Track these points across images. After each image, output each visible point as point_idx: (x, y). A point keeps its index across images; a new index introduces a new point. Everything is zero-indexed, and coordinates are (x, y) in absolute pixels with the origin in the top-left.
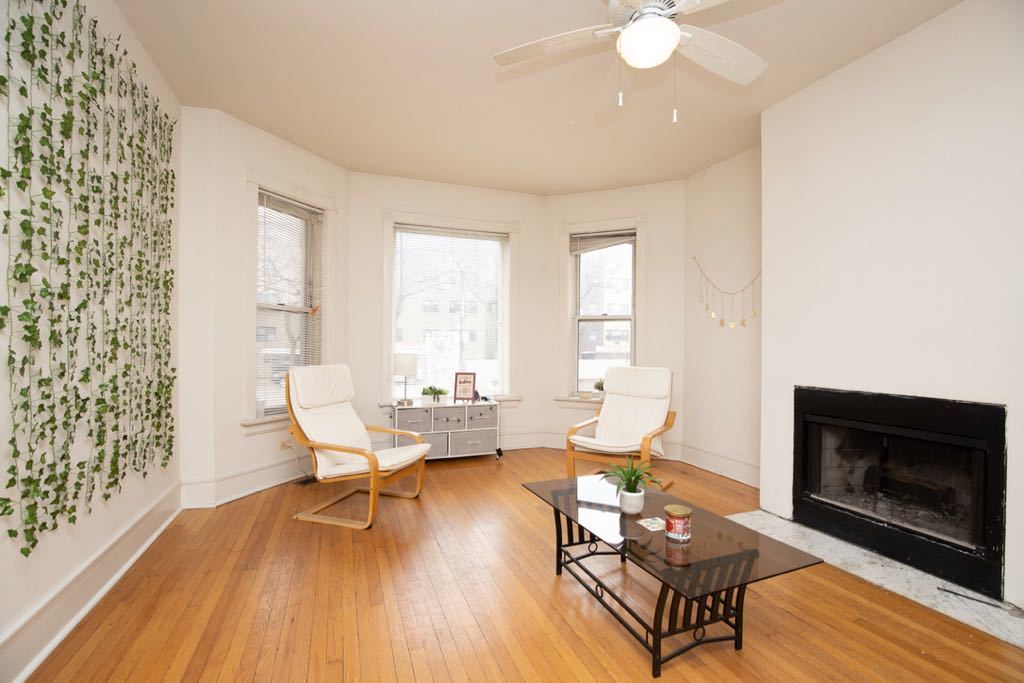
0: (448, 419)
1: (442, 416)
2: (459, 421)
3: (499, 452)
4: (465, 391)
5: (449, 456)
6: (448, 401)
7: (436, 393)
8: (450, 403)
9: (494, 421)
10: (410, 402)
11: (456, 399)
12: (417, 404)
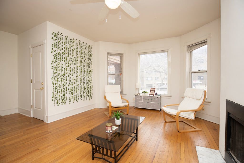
0: (146, 99)
1: (145, 98)
2: (149, 100)
3: (161, 109)
4: (152, 93)
5: (147, 108)
6: (148, 95)
7: (145, 92)
8: (149, 95)
9: (158, 101)
10: (139, 94)
11: (150, 94)
12: (141, 95)
